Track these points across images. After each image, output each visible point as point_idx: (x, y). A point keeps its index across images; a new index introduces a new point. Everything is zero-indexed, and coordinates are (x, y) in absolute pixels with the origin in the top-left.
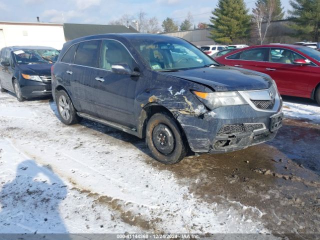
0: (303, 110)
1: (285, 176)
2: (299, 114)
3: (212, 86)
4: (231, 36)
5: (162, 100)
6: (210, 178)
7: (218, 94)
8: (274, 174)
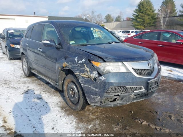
0: (181, 73)
1: (157, 127)
2: (178, 76)
3: (104, 58)
4: (144, 25)
5: (71, 66)
6: (101, 124)
7: (108, 64)
8: (149, 125)
